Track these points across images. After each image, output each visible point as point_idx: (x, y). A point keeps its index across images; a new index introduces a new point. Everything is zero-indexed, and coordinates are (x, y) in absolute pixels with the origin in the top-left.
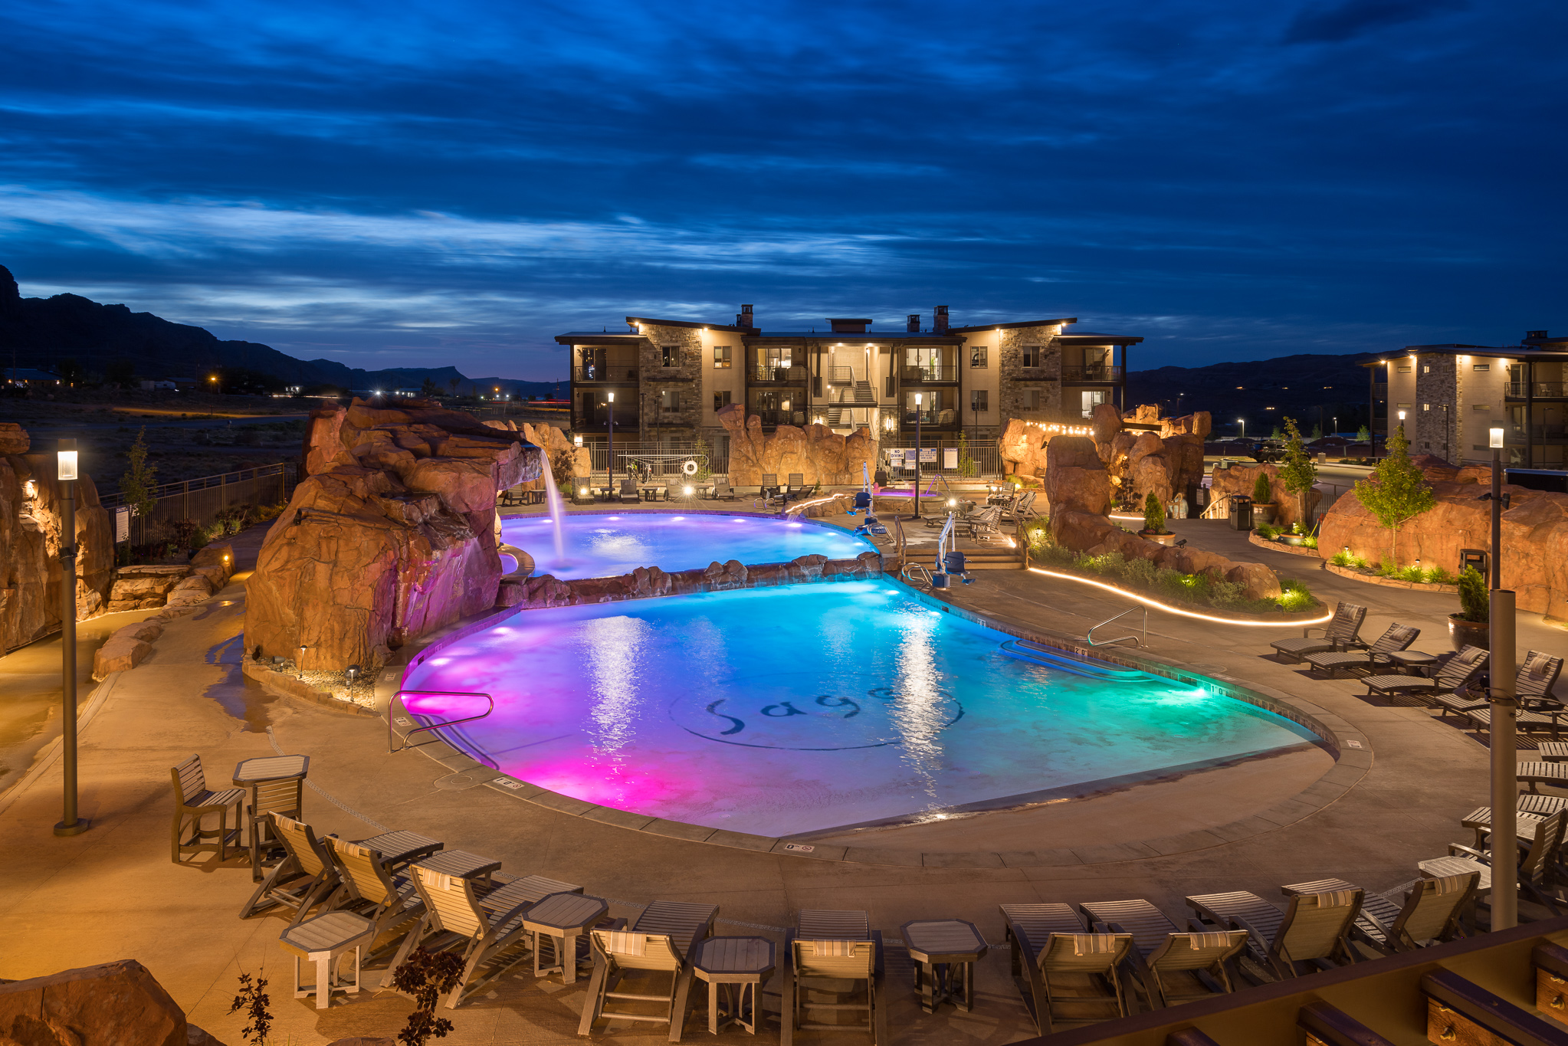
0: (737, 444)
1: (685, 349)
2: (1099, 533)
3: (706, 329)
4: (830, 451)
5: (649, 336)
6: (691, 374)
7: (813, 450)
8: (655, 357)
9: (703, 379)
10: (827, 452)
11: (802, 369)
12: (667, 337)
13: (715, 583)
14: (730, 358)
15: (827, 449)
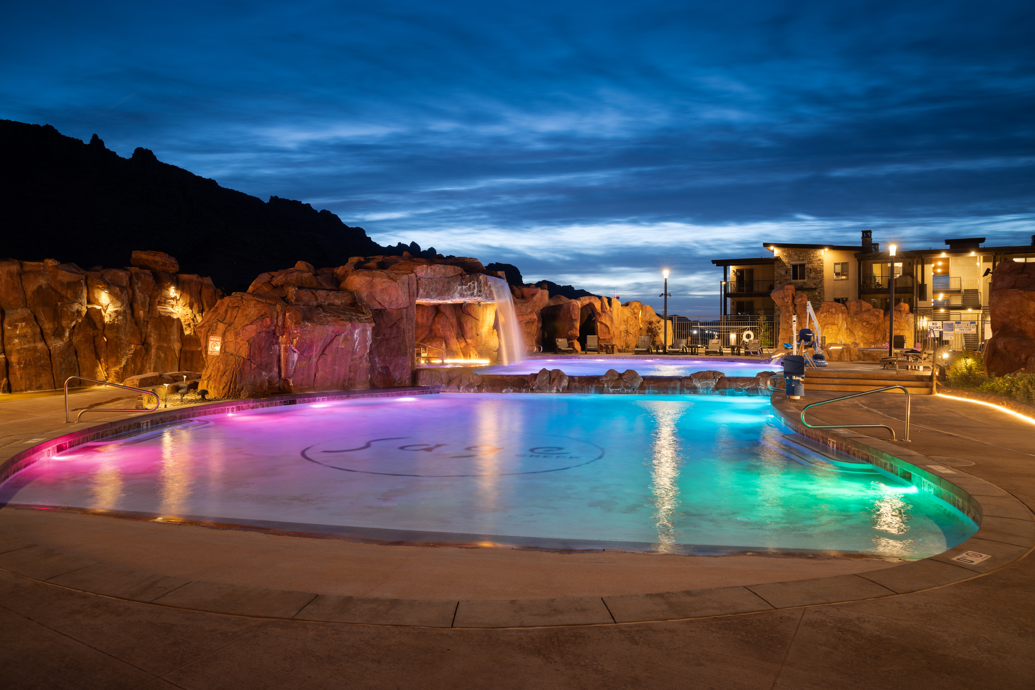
0: (785, 317)
1: (810, 266)
2: (1023, 357)
3: (826, 249)
4: (868, 323)
5: (782, 257)
6: (815, 284)
7: (852, 322)
8: (786, 272)
9: (826, 289)
10: (865, 324)
11: (909, 278)
12: (796, 257)
13: (608, 387)
14: (847, 271)
15: (865, 321)
